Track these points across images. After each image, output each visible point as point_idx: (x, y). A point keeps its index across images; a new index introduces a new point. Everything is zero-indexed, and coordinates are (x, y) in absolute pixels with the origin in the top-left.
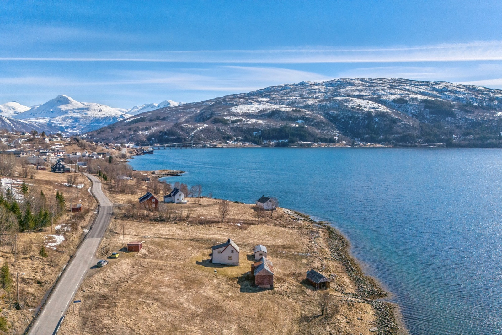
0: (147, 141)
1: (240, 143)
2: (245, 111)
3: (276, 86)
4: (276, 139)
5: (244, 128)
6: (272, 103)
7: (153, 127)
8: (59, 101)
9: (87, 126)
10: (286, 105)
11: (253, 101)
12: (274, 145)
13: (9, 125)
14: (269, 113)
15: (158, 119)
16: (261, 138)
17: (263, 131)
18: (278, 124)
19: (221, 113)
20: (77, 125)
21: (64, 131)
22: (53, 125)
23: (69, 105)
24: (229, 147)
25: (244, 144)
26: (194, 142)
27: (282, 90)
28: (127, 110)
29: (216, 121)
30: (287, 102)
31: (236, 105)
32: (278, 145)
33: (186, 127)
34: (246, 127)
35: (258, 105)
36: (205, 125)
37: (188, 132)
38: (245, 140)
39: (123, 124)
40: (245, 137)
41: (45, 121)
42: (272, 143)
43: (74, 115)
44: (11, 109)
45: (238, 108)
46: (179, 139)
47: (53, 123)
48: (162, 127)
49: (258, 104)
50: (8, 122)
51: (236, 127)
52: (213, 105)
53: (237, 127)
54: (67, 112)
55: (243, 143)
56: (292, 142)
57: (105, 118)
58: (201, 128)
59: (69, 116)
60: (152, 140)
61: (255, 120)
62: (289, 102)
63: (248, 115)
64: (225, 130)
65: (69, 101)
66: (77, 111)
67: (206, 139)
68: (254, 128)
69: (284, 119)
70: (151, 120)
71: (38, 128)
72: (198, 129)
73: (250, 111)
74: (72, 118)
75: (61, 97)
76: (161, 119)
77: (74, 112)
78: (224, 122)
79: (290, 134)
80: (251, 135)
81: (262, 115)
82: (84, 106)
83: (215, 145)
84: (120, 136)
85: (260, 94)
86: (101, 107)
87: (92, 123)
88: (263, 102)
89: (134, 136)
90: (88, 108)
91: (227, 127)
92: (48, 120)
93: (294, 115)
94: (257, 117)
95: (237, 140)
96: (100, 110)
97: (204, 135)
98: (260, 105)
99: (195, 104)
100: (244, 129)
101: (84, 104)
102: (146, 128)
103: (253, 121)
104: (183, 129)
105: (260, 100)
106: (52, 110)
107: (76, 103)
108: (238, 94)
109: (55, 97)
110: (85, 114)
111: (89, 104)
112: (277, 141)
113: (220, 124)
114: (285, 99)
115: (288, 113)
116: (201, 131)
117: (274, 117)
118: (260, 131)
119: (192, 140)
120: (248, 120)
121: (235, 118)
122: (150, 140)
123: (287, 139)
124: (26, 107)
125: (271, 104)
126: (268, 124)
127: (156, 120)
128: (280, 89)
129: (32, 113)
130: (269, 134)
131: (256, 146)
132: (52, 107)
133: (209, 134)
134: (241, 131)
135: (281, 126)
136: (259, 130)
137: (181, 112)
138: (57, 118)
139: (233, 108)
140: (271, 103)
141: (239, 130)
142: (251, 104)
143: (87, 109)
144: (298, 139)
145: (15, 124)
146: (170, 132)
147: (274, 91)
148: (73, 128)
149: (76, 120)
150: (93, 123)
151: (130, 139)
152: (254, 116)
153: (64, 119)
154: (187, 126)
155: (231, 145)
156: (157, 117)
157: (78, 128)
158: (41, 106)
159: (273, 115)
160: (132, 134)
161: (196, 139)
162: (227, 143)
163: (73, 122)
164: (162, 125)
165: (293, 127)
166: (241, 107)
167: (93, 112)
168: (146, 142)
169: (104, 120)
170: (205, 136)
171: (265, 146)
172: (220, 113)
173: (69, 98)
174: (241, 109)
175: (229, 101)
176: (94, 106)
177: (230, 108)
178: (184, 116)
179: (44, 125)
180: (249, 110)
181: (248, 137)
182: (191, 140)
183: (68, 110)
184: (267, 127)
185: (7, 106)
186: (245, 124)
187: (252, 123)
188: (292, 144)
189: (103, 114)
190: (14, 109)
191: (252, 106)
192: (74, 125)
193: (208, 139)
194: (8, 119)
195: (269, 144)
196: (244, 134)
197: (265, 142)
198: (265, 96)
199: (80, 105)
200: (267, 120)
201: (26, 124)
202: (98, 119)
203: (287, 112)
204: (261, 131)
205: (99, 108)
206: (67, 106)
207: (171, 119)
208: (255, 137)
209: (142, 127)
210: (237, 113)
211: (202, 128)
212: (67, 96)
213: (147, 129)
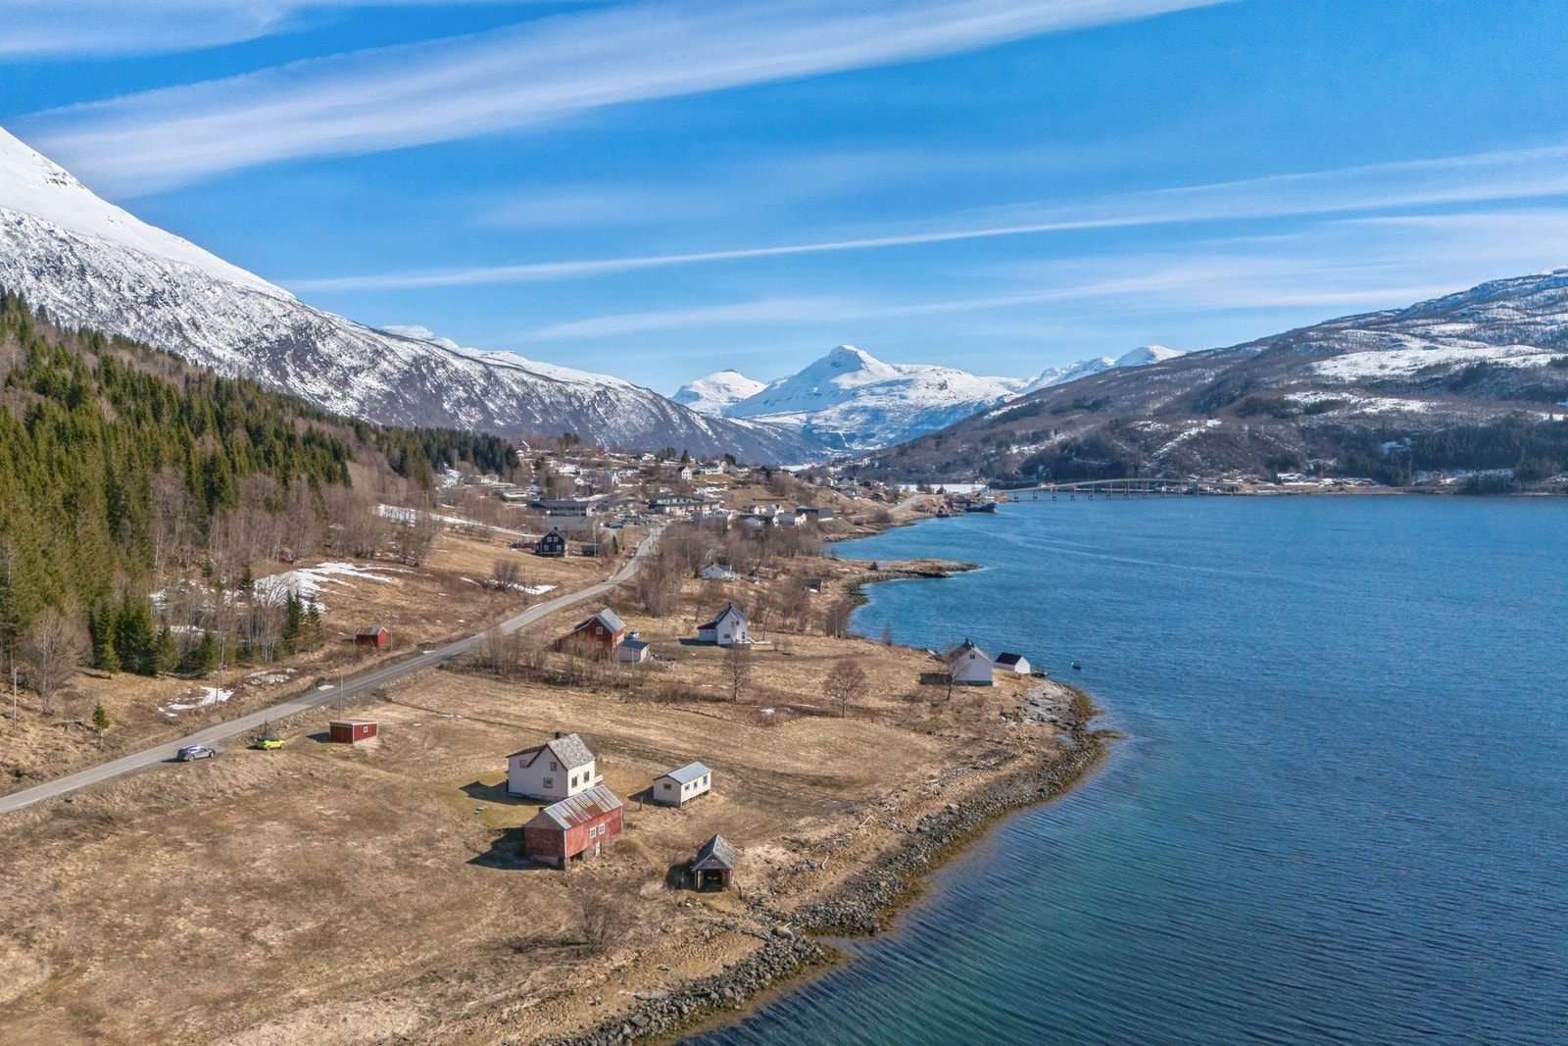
0: (1021, 476)
1: (1328, 481)
2: (1367, 373)
3: (1517, 279)
4: (1468, 467)
5: (1350, 428)
6: (1484, 340)
7: (1056, 433)
8: (835, 365)
9: (905, 431)
10: (1536, 345)
11: (1409, 337)
12: (1456, 489)
13: (704, 434)
14: (1456, 374)
15: (1078, 405)
16: (1410, 464)
17: (1420, 439)
18: (1481, 414)
19: (1277, 382)
20: (876, 429)
21: (844, 448)
22: (815, 431)
23: (861, 373)
24: (1280, 495)
25: (1341, 484)
26: (1165, 477)
27: (1538, 289)
28: (1026, 381)
29: (1251, 409)
30: (1544, 334)
31: (1342, 352)
32: (1470, 490)
33: (1146, 429)
34: (1355, 426)
35: (1425, 348)
36: (1210, 423)
37: (1149, 443)
38: (1351, 469)
39: (978, 424)
40: (1351, 460)
41: (797, 422)
42: (1448, 481)
43: (871, 402)
44: (723, 390)
45: (1346, 361)
46: (1117, 469)
47: (816, 427)
48: (1082, 430)
49: (1426, 343)
50: (703, 425)
51: (1321, 427)
52: (1262, 355)
53: (1325, 428)
54: (853, 394)
55: (1338, 481)
56: (1530, 476)
57: (954, 407)
58: (1194, 432)
59: (858, 404)
60: (1037, 472)
61: (1396, 401)
62: (1552, 333)
63: (1372, 385)
64: (1277, 437)
65: (862, 361)
66: (881, 390)
67: (1204, 468)
68: (1385, 428)
69: (1511, 394)
70: (1057, 412)
71: (775, 440)
72: (1184, 436)
73: (1387, 372)
74: (865, 409)
75: (841, 351)
76: (1088, 408)
77: (873, 394)
78: (1280, 411)
79: (1523, 451)
80: (1372, 454)
81: (1425, 382)
82: (900, 374)
83: (1232, 488)
84: (955, 461)
85: (1446, 309)
86: (945, 377)
87: (917, 425)
88: (1450, 336)
89: (996, 461)
90: (910, 380)
91: (1289, 427)
92: (804, 417)
93: (1552, 381)
94: (1409, 390)
95: (1317, 472)
96: (943, 386)
97: (1201, 453)
98: (1432, 348)
99: (1216, 352)
100: (1350, 432)
101: (899, 370)
102: (1034, 434)
103: (1387, 403)
104: (1133, 437)
105: (1436, 330)
106: (816, 389)
107: (879, 369)
108: (1370, 315)
109: (826, 354)
110: (902, 397)
111: (914, 367)
112: (1470, 475)
113: (1265, 417)
114: (1539, 324)
115: (1531, 372)
116: (1193, 442)
117: (1474, 389)
118: (1408, 440)
119: (1159, 471)
120: (1371, 403)
121: (1323, 397)
122: (1031, 471)
123: (1511, 465)
124: (757, 383)
125: (1475, 343)
126: (1442, 415)
127: (1071, 410)
128: (1530, 286)
129: (768, 401)
130: (1442, 448)
131: (1390, 490)
132: (817, 381)
133: (1218, 452)
134: (1338, 440)
135: (1492, 420)
136: (1407, 434)
137: (1153, 383)
138: (828, 413)
139: (1326, 363)
140: (1477, 340)
141: (1334, 436)
142: (1398, 345)
143: (908, 383)
144: (1556, 465)
145: (720, 430)
146: (1092, 448)
147: (1507, 296)
148: (865, 437)
149: (876, 415)
150: (922, 423)
151: (981, 470)
152: (1397, 386)
153: (846, 415)
154: (1148, 426)
155: (1290, 487)
156: (1077, 400)
157: (880, 438)
158: (792, 379)
159: (1471, 380)
160: (992, 455)
161: (1170, 468)
162: (1279, 482)
163: (868, 422)
164: (1083, 423)
165: (1544, 424)
166: (1358, 357)
167: (923, 391)
168: (1017, 479)
169: (950, 413)
170: (1204, 459)
171: (1420, 492)
172: (1271, 383)
173: (862, 354)
174: (1356, 364)
175: (1316, 340)
176: (928, 373)
177: (1315, 364)
178: (1159, 396)
179: (792, 432)
180: (1382, 367)
181: (1361, 459)
182: (1154, 472)
183: (858, 388)
184: (1437, 424)
185: (713, 383)
186: (1352, 418)
187: (1381, 411)
188: (1528, 486)
189: (952, 395)
190: (728, 390)
191: (1401, 352)
192: (870, 429)
193: (1212, 467)
194: (703, 418)
195: (1437, 484)
196: (1347, 448)
197: (1424, 477)
198: (1464, 315)
199: (890, 373)
200: (1443, 400)
201: (747, 429)
202: (935, 412)
203: (1526, 370)
204: (1413, 439)
205: (940, 380)
206: (855, 377)
207: (1119, 404)
208: (1388, 461)
209: (1024, 432)
210: (1336, 379)
211: (1200, 433)
212: (855, 349)
213: (1036, 438)
